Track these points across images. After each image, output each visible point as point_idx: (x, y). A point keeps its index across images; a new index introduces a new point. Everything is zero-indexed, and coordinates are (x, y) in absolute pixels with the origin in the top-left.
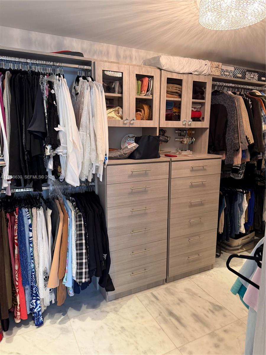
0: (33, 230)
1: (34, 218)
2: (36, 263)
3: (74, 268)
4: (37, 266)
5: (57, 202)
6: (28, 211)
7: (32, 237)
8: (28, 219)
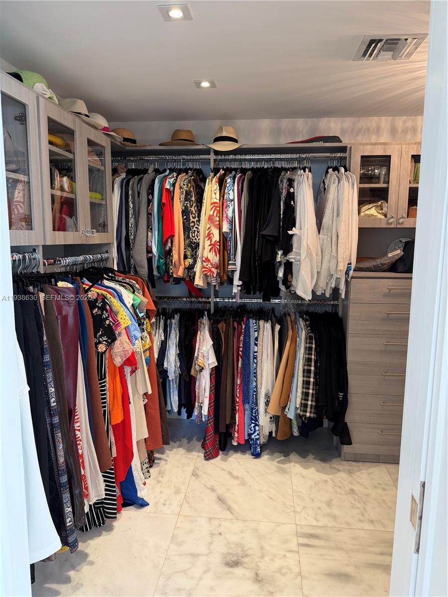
0: (258, 345)
1: (261, 331)
2: (259, 382)
3: (299, 397)
4: (259, 386)
5: (288, 318)
6: (256, 323)
7: (256, 352)
8: (255, 331)
